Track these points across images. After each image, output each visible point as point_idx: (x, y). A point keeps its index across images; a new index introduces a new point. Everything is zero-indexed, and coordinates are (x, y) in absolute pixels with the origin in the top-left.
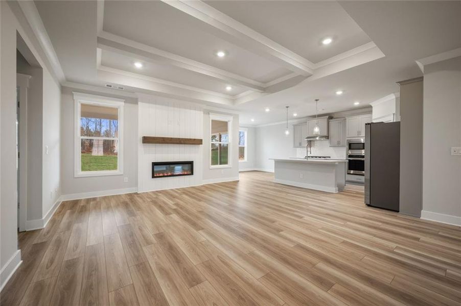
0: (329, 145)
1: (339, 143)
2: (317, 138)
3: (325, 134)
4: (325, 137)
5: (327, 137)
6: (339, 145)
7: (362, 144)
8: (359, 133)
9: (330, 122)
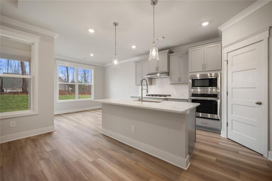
0: (170, 82)
1: (180, 79)
2: (158, 75)
3: (166, 70)
4: (166, 73)
5: (168, 74)
6: (179, 82)
7: (208, 80)
8: (204, 66)
9: (171, 57)
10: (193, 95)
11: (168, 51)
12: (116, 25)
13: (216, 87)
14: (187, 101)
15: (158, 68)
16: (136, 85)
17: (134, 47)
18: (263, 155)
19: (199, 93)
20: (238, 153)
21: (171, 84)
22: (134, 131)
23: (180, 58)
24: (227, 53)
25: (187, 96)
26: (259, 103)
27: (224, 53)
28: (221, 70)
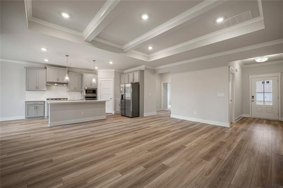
8: (91, 84)
10: (86, 97)
11: (67, 69)
13: (95, 93)
16: (27, 90)
18: (112, 113)
22: (84, 114)
23: (76, 76)
24: (101, 81)
26: (111, 99)
27: (99, 80)
28: (97, 86)
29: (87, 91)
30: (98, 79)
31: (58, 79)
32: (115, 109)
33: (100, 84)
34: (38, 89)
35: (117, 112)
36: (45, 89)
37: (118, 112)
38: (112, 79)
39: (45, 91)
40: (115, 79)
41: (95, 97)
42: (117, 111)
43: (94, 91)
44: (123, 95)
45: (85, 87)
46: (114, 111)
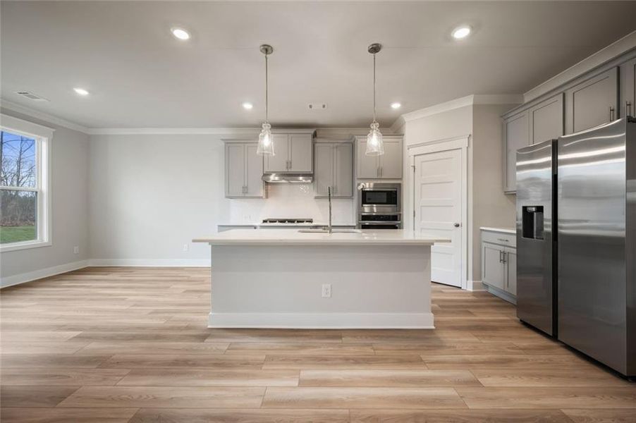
0: (315, 194)
1: (334, 190)
3: (307, 169)
4: (307, 175)
5: (311, 175)
6: (334, 195)
7: (385, 194)
8: (380, 171)
9: (317, 145)
10: (365, 218)
11: (312, 131)
12: (267, 50)
13: (396, 203)
14: (354, 227)
15: (291, 163)
16: (227, 197)
17: (248, 106)
18: (460, 288)
19: (374, 214)
20: (442, 292)
21: (316, 198)
22: (329, 296)
23: (335, 150)
24: (415, 156)
25: (353, 221)
26: (457, 226)
27: (409, 154)
28: (401, 179)
29: (366, 197)
30: (406, 148)
31: (289, 164)
32: (477, 274)
33: (412, 169)
34: (247, 193)
35: (486, 286)
36: (262, 193)
37: (494, 287)
38: (463, 143)
39: (262, 197)
40: (477, 138)
41: (395, 218)
42: (484, 280)
43: (391, 196)
44: (540, 209)
45: (359, 182)
46: (471, 282)
